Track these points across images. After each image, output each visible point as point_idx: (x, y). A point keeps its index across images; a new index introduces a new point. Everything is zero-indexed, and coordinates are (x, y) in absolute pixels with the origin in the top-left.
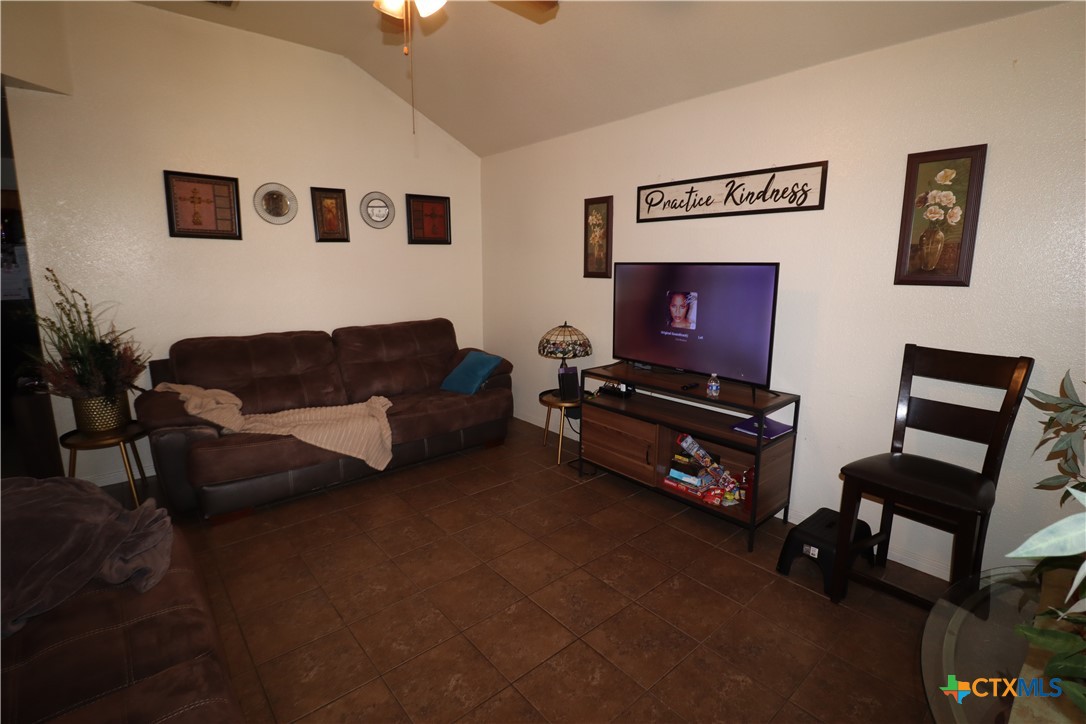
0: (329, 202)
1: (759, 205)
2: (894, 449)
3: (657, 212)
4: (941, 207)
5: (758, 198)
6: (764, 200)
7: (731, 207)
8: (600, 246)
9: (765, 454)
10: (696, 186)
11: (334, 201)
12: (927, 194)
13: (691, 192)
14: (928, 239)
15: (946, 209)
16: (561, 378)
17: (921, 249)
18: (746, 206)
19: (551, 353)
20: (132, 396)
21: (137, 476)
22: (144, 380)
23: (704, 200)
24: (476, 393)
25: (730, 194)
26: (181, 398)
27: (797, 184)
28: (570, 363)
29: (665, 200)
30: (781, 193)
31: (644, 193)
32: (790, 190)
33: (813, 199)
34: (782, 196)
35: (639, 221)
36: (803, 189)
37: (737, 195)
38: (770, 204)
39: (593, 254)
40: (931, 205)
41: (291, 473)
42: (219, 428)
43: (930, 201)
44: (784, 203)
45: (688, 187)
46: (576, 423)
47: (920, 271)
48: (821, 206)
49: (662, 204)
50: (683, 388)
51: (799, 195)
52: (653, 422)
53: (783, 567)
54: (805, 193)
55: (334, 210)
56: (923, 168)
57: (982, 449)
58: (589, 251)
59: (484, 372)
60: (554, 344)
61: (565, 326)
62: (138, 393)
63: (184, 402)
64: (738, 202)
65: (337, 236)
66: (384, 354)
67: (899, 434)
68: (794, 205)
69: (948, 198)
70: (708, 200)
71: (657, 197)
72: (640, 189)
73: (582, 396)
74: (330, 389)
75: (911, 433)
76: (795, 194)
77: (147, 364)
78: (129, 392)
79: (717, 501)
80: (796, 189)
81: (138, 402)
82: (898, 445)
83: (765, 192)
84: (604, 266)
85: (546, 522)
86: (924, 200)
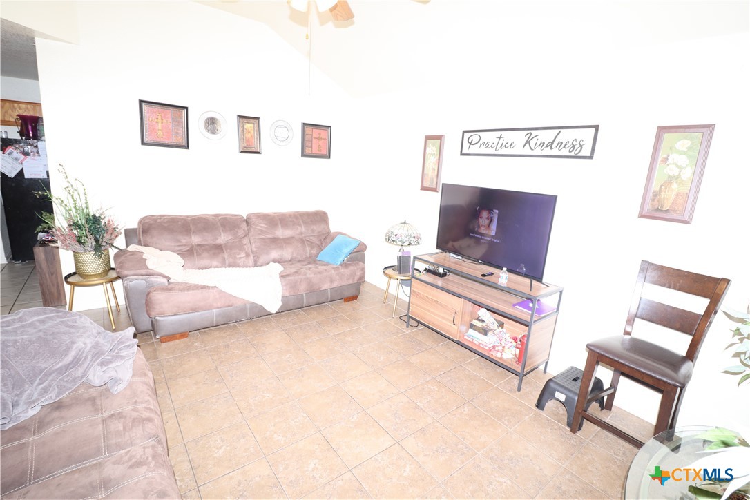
0: (249, 126)
1: (547, 151)
2: (626, 333)
3: (474, 149)
4: (677, 166)
5: (547, 146)
6: (551, 148)
7: (527, 151)
8: (434, 169)
9: (534, 327)
10: (503, 133)
11: (252, 125)
12: (668, 156)
13: (500, 137)
14: (666, 188)
15: (680, 168)
16: (400, 259)
17: (660, 195)
18: (538, 152)
19: (393, 241)
20: (112, 252)
21: (113, 304)
22: (120, 242)
23: (509, 144)
24: (341, 265)
25: (528, 142)
26: (144, 257)
27: (576, 139)
28: (407, 249)
29: (481, 142)
30: (563, 145)
31: (467, 135)
32: (570, 143)
33: (586, 151)
34: (564, 147)
35: (462, 154)
36: (580, 143)
37: (532, 143)
38: (555, 152)
39: (428, 175)
40: (670, 164)
41: (214, 311)
42: (168, 278)
43: (670, 161)
44: (565, 152)
45: (498, 134)
46: (407, 289)
47: (658, 210)
48: (591, 157)
49: (479, 144)
50: (482, 275)
51: (576, 147)
52: (460, 296)
53: (540, 405)
54: (581, 146)
55: (252, 132)
56: (667, 137)
57: (688, 339)
58: (425, 172)
59: (347, 250)
60: (396, 235)
61: (405, 223)
62: (117, 250)
63: (146, 260)
64: (533, 148)
65: (253, 150)
66: (281, 233)
67: (630, 322)
68: (572, 154)
69: (683, 160)
70: (511, 145)
71: (475, 139)
72: (464, 132)
73: (413, 273)
74: (243, 255)
75: (638, 322)
76: (574, 146)
77: (123, 231)
78: (110, 249)
79: (499, 355)
80: (574, 143)
81: (116, 256)
82: (629, 329)
83: (552, 143)
84: (435, 184)
85: (382, 358)
86: (665, 160)
